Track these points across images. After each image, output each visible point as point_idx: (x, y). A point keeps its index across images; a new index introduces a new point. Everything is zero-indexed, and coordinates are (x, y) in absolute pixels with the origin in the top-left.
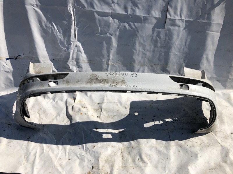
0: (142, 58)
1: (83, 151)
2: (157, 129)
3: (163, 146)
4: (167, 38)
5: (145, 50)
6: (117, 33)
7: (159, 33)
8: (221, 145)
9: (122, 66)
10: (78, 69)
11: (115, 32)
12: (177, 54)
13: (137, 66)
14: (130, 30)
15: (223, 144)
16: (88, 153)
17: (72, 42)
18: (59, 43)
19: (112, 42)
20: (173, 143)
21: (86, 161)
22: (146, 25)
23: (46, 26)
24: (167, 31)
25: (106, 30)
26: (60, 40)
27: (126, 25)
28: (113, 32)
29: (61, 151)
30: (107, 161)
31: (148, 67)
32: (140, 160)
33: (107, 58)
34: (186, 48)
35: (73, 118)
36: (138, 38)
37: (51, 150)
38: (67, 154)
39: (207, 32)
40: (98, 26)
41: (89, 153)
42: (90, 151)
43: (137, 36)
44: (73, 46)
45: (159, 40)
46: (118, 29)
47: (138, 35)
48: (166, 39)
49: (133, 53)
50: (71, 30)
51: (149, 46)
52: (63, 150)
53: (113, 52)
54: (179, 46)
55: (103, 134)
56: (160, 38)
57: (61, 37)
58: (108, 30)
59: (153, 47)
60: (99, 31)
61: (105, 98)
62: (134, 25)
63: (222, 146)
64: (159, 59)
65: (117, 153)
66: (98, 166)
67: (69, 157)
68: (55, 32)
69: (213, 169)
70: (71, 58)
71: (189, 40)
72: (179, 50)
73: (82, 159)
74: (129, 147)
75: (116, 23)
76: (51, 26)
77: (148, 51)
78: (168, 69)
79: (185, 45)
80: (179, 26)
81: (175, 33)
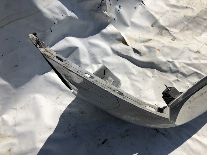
61: (153, 13)
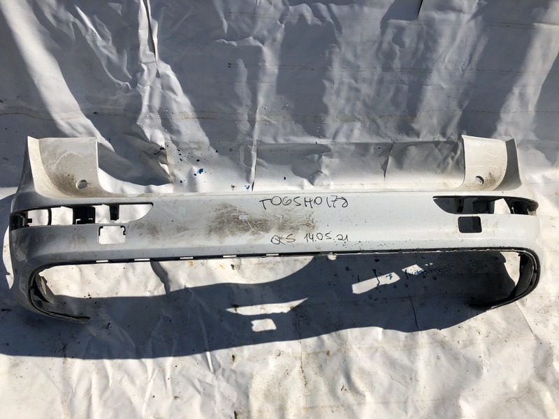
0: (348, 100)
1: (207, 371)
2: (386, 299)
3: (401, 344)
4: (422, 46)
5: (356, 81)
6: (279, 36)
7: (400, 31)
8: (536, 336)
9: (293, 123)
10: (168, 136)
11: (272, 31)
12: (442, 88)
13: (334, 121)
14: (316, 26)
15: (540, 330)
16: (220, 377)
17: (144, 64)
18: (106, 70)
19: (265, 61)
20: (423, 336)
21: (218, 397)
22: (366, 9)
23: (55, 17)
24: (424, 27)
25: (244, 26)
26: (109, 59)
27: (306, 10)
28: (265, 33)
29: (152, 375)
30: (268, 396)
31: (363, 122)
32: (346, 387)
33: (249, 103)
34: (471, 69)
35: (170, 275)
36: (340, 48)
37: (126, 377)
38: (169, 382)
39: (536, 24)
40: (222, 15)
41: (223, 375)
42: (224, 370)
43: (336, 42)
44: (148, 78)
45: (398, 52)
46: (282, 23)
47: (341, 40)
48: (417, 49)
49: (323, 89)
50: (139, 31)
51: (369, 69)
52: (156, 371)
53: (266, 88)
54: (450, 67)
55: (253, 320)
56: (402, 45)
57: (111, 52)
58: (252, 28)
59: (379, 70)
60: (223, 31)
62: (330, 10)
63: (537, 338)
64: (395, 102)
65: (291, 370)
66: (249, 412)
67: (174, 391)
68: (88, 38)
69: (515, 401)
70: (145, 109)
71: (480, 48)
72: (451, 75)
73: (207, 395)
74: (319, 353)
75: (275, 7)
76: (71, 18)
77: (364, 81)
78: (415, 126)
79: (467, 62)
80: (459, 11)
81: (447, 31)
